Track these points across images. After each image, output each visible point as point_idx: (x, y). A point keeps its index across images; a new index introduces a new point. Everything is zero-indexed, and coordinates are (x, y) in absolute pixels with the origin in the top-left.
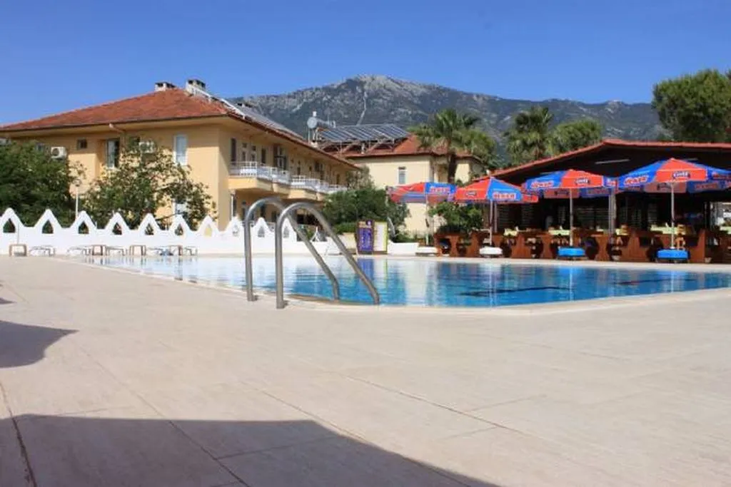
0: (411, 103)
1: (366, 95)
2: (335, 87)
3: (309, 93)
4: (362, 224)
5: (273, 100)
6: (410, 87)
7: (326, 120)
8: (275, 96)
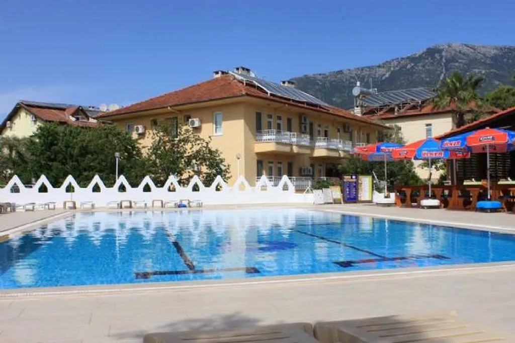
0: (484, 63)
1: (444, 60)
2: (417, 56)
3: (396, 63)
4: (347, 178)
5: (366, 71)
6: (483, 50)
7: (369, 88)
8: (369, 67)
